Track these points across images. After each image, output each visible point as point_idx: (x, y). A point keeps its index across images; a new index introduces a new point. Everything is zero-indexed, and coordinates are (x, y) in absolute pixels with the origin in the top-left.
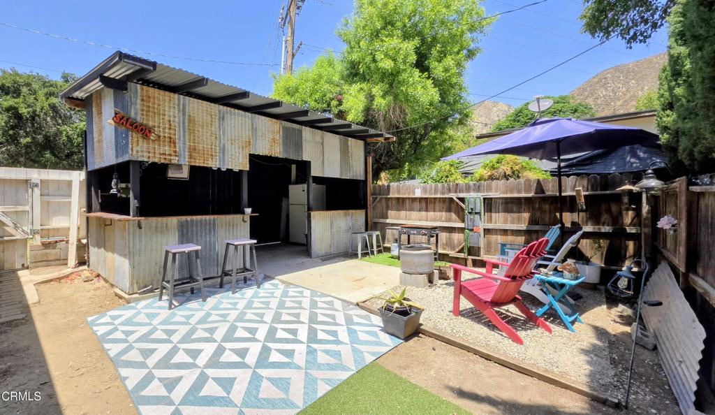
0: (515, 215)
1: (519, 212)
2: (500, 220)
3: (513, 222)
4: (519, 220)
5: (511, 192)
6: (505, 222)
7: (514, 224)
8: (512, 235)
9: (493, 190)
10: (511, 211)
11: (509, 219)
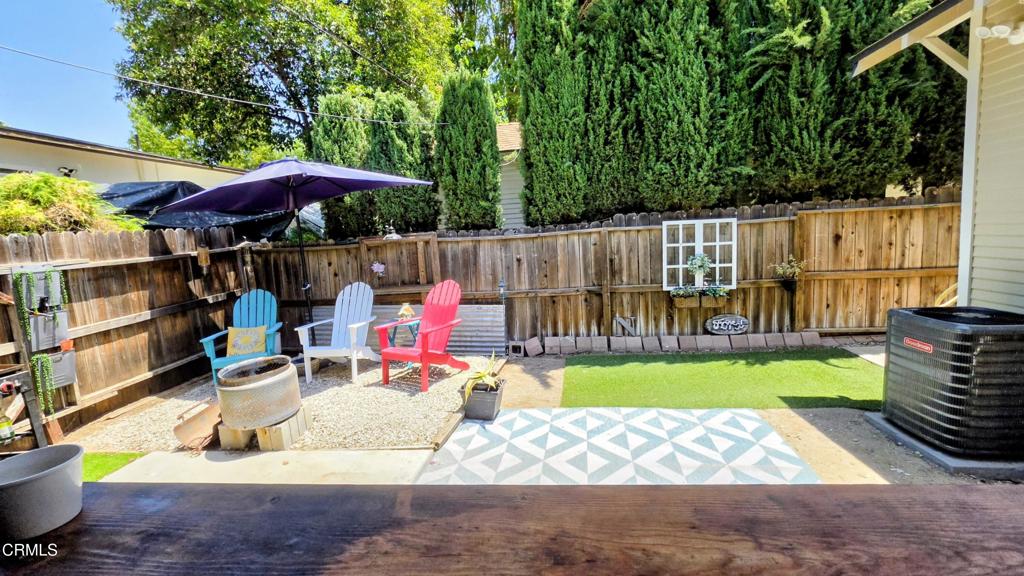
0: (118, 299)
1: (123, 293)
2: (93, 315)
3: (115, 314)
4: (126, 308)
5: (103, 257)
6: (103, 316)
7: (118, 316)
8: (120, 337)
9: (66, 253)
10: (108, 293)
11: (108, 308)
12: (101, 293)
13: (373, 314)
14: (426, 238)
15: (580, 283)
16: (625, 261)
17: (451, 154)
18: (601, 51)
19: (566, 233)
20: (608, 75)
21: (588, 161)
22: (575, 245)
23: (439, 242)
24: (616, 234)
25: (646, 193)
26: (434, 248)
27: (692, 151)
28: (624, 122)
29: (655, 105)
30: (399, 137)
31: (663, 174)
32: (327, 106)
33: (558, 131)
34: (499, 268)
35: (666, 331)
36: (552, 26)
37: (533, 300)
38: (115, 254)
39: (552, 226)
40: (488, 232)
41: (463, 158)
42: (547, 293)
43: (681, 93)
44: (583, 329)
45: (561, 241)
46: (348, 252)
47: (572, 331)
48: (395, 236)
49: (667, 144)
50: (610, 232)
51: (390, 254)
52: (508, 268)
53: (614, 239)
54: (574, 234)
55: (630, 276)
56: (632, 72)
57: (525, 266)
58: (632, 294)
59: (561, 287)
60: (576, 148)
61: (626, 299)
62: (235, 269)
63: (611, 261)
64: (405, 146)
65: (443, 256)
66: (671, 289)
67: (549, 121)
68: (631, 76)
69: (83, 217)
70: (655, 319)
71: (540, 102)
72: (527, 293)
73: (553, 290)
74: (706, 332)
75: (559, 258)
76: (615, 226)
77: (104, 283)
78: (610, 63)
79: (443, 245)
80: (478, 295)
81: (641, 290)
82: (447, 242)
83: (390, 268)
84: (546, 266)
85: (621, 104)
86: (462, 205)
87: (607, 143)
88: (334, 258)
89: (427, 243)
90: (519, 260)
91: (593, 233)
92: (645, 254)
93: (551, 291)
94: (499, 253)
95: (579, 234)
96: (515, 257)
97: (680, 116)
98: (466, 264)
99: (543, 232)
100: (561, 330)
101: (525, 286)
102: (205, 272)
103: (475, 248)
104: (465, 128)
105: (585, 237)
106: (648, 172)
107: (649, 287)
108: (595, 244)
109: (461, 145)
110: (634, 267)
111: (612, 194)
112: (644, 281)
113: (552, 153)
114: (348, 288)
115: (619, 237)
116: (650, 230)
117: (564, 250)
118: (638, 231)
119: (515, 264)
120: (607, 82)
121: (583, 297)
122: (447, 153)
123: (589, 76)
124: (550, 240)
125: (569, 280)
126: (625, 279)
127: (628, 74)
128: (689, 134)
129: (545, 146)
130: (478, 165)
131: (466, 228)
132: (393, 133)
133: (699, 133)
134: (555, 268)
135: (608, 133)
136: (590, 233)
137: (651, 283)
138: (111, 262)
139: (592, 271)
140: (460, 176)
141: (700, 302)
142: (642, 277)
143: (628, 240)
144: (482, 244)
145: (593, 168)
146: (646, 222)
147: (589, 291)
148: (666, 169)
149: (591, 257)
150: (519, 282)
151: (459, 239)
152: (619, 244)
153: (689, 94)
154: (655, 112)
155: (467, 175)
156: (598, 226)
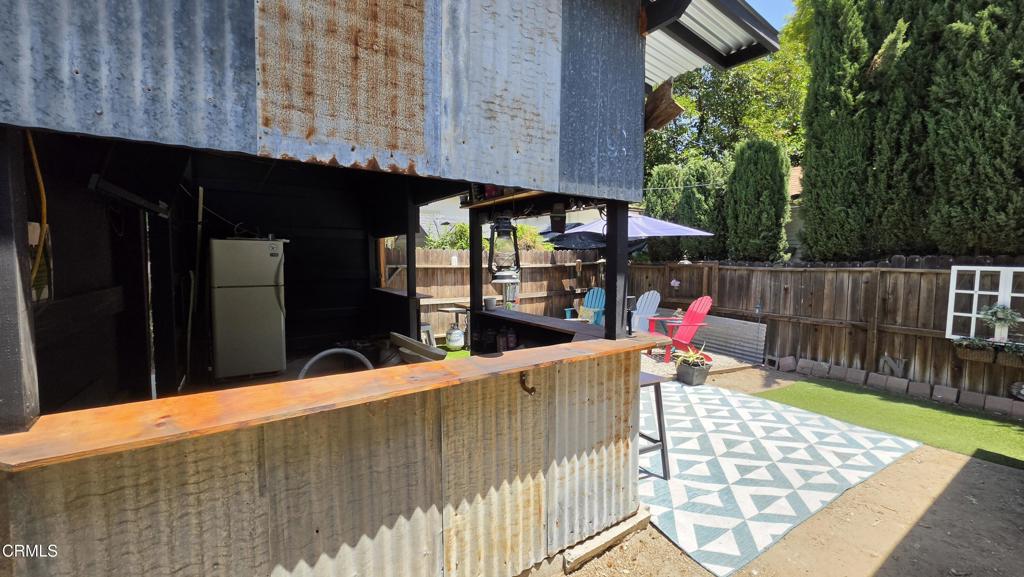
0: (539, 284)
1: (539, 281)
2: (530, 289)
3: (537, 290)
4: (541, 289)
6: (532, 291)
8: (537, 302)
10: (535, 281)
11: (534, 287)
12: (533, 280)
13: (657, 311)
14: (710, 265)
15: (846, 316)
16: (901, 303)
17: (736, 202)
18: (889, 103)
19: (834, 269)
20: (893, 124)
21: (868, 204)
22: (844, 280)
23: (720, 269)
24: (893, 276)
25: (936, 236)
26: (715, 273)
27: (990, 193)
28: (912, 166)
29: (944, 150)
30: (699, 192)
31: (952, 217)
32: (658, 174)
33: (832, 180)
34: (768, 295)
35: (949, 382)
36: (832, 93)
37: (796, 325)
38: (541, 263)
39: (822, 263)
40: (761, 264)
41: (744, 206)
42: (809, 321)
43: (977, 134)
44: (844, 360)
45: (830, 276)
46: (659, 270)
47: (832, 359)
48: (687, 262)
49: (957, 187)
50: (882, 273)
51: (685, 275)
52: (776, 295)
53: (890, 280)
54: (844, 271)
55: (906, 318)
56: (923, 118)
57: (791, 294)
58: (906, 336)
59: (825, 317)
60: (853, 193)
61: (897, 341)
62: (596, 275)
63: (884, 300)
64: (703, 198)
65: (722, 280)
66: (956, 337)
67: (822, 172)
68: (923, 121)
69: (532, 244)
70: (935, 367)
71: (816, 157)
72: (790, 318)
73: (816, 320)
74: (1011, 396)
75: (826, 291)
76: (893, 267)
77: (534, 275)
78: (896, 113)
79: (723, 272)
80: (746, 313)
81: (919, 334)
82: (727, 270)
83: (684, 285)
84: (811, 297)
85: (910, 149)
86: (740, 242)
87: (889, 187)
88: (650, 274)
89: (710, 268)
90: (786, 290)
91: (867, 271)
92: (929, 297)
93: (812, 319)
94: (768, 281)
95: (849, 272)
96: (783, 286)
97: (974, 158)
98: (740, 287)
99: (812, 267)
100: (820, 356)
101: (789, 312)
102: (579, 274)
103: (749, 275)
104: (747, 183)
105: (856, 275)
106: (936, 215)
107: (929, 332)
108: (867, 283)
109: (743, 196)
110: (913, 309)
111: (896, 235)
112: (925, 325)
113: (824, 200)
114: (647, 293)
115: (896, 279)
116: (937, 274)
117: (832, 284)
118: (922, 274)
119: (783, 292)
120: (893, 131)
121: (848, 330)
122: (732, 202)
123: (872, 128)
124: (818, 275)
125: (834, 312)
126: (899, 320)
127: (920, 120)
128: (987, 176)
129: (818, 194)
130: (757, 211)
131: (745, 259)
132: (695, 190)
133: (1002, 174)
134: (820, 300)
135: (890, 178)
136: (863, 272)
137: (934, 328)
138: (538, 265)
139: (860, 307)
140: (740, 219)
141: (996, 358)
142: (921, 320)
143: (907, 283)
144: (755, 274)
145: (874, 211)
146: (931, 264)
147: (853, 325)
148: (956, 211)
149: (861, 293)
150: (785, 308)
151: (735, 267)
152: (895, 285)
153: (987, 135)
154: (944, 155)
155: (746, 219)
156: (871, 266)
